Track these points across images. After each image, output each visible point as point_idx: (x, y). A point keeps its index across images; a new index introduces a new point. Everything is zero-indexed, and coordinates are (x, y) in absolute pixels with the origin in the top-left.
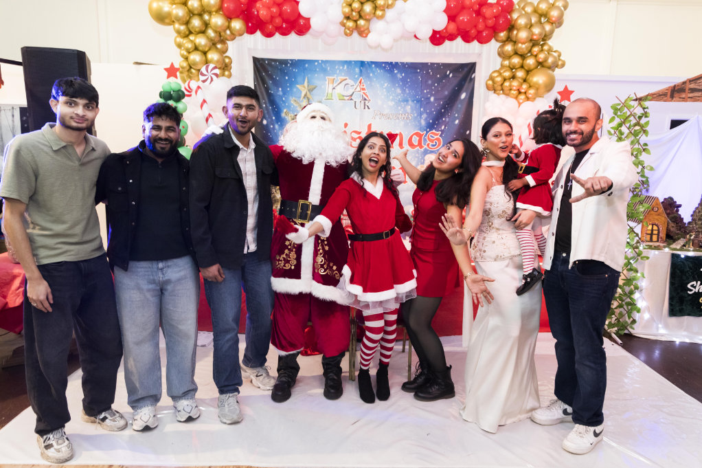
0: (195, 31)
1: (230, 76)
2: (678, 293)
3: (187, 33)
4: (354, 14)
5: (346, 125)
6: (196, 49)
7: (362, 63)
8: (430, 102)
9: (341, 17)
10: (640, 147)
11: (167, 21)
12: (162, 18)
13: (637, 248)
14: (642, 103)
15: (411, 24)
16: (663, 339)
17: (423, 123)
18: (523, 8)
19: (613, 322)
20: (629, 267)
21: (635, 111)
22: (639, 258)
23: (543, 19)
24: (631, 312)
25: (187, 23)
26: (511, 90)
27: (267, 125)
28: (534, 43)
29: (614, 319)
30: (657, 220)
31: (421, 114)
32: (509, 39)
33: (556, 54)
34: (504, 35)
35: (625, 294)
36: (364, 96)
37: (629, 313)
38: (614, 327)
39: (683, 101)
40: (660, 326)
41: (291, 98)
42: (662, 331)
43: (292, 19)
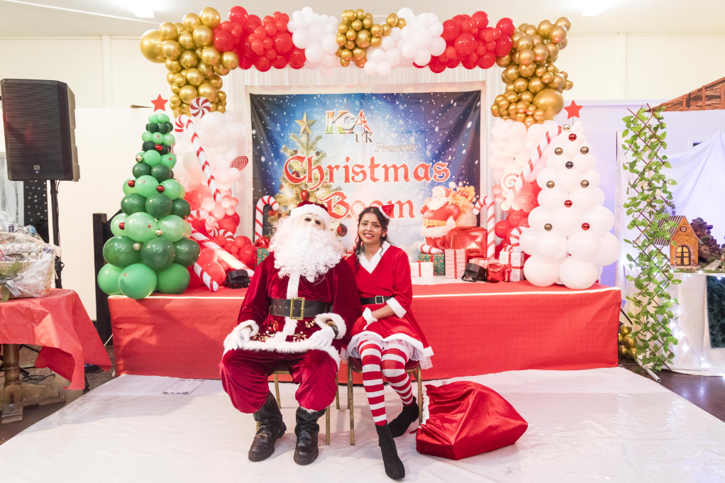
0: (187, 67)
1: (223, 111)
2: (719, 321)
3: (180, 69)
4: (349, 43)
5: (348, 159)
6: (188, 83)
7: (362, 97)
8: (435, 132)
9: (336, 47)
10: (659, 160)
11: (159, 58)
12: (153, 55)
13: (667, 271)
14: (656, 113)
15: (408, 50)
16: (708, 374)
17: (428, 154)
18: (525, 32)
19: (648, 356)
20: (660, 293)
21: (650, 122)
22: (670, 282)
23: (545, 41)
24: (667, 344)
25: (178, 59)
26: (517, 113)
27: (265, 162)
28: (538, 64)
29: (648, 353)
30: (687, 241)
31: (425, 145)
32: (512, 63)
33: (562, 75)
34: (507, 59)
35: (659, 323)
36: (366, 129)
37: (665, 344)
38: (649, 362)
39: (700, 109)
40: (702, 359)
41: (290, 134)
42: (705, 365)
43: (286, 51)
